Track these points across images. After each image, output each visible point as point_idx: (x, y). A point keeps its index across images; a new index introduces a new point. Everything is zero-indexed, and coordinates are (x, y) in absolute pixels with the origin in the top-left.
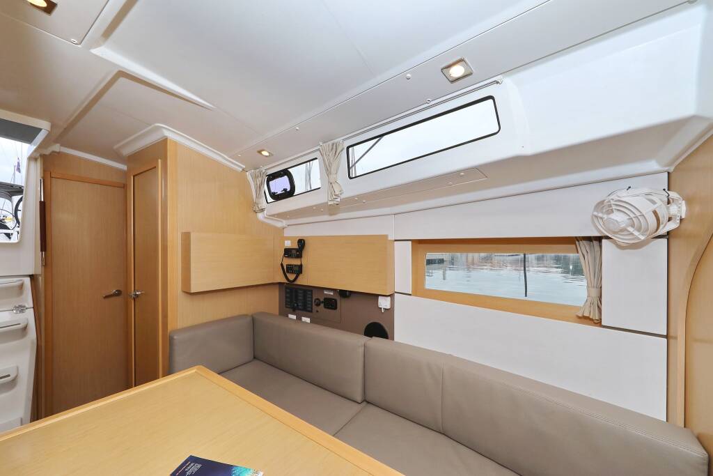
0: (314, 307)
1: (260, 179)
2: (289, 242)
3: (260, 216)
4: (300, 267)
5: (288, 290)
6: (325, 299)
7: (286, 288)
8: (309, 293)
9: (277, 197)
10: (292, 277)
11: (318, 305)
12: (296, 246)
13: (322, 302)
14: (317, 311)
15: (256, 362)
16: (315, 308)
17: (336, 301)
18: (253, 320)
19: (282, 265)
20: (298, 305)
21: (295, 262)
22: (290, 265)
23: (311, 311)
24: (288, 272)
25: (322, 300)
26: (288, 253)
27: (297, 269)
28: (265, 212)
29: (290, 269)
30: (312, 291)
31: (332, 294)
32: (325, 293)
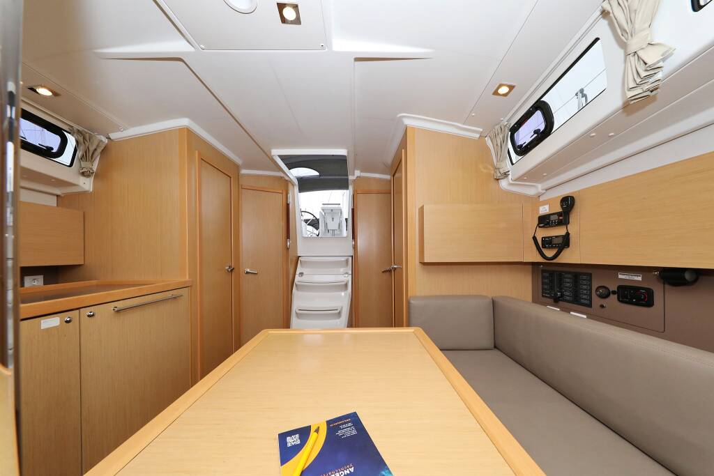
0: (595, 298)
1: (501, 136)
2: (547, 207)
3: (504, 184)
4: (567, 236)
5: (547, 275)
6: (619, 287)
7: (543, 271)
8: (585, 277)
10: (549, 253)
11: (605, 296)
12: (559, 209)
13: (614, 293)
14: (602, 306)
16: (596, 301)
17: (650, 293)
18: (494, 302)
19: (535, 238)
20: (562, 295)
21: (560, 231)
22: (549, 237)
23: (590, 305)
24: (544, 247)
25: (613, 287)
26: (544, 221)
27: (560, 241)
28: (510, 177)
29: (548, 242)
30: (590, 275)
31: (640, 278)
32: (620, 276)
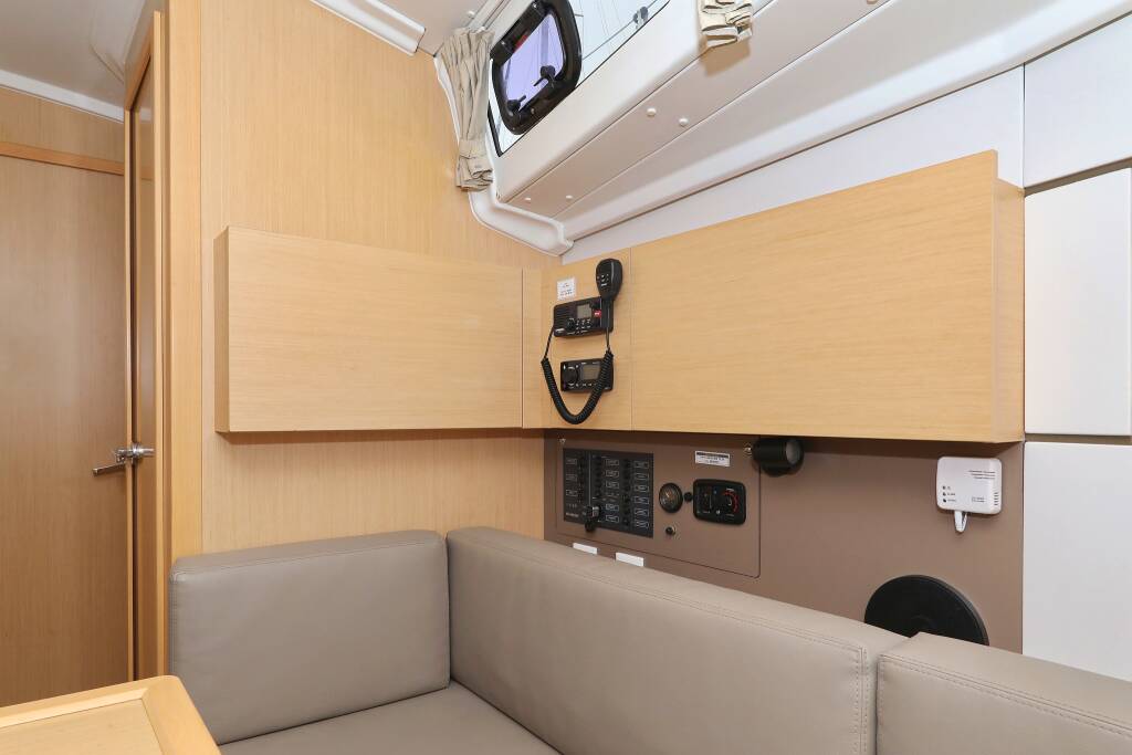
0: (658, 512)
1: (470, 62)
2: (571, 282)
3: (480, 204)
4: (607, 363)
5: (573, 461)
6: (699, 484)
7: (567, 452)
8: (641, 465)
9: (523, 117)
10: (575, 405)
11: (672, 509)
12: (593, 292)
13: (688, 497)
14: (669, 532)
15: (458, 695)
16: (661, 520)
17: (740, 490)
18: (450, 548)
19: (546, 364)
20: (602, 513)
21: (591, 349)
22: (574, 363)
23: (648, 533)
24: (566, 389)
25: (687, 487)
26: (566, 321)
27: (591, 373)
28: (494, 187)
29: (571, 377)
30: (649, 458)
31: (725, 462)
32: (699, 459)
